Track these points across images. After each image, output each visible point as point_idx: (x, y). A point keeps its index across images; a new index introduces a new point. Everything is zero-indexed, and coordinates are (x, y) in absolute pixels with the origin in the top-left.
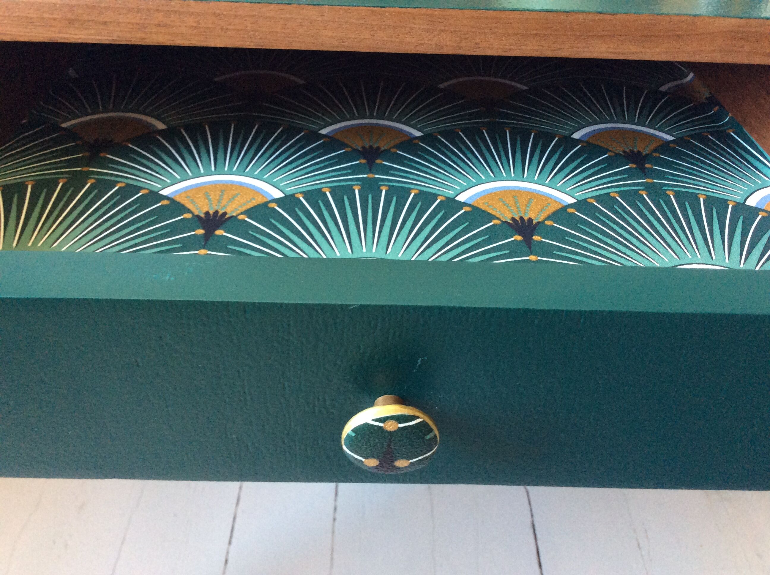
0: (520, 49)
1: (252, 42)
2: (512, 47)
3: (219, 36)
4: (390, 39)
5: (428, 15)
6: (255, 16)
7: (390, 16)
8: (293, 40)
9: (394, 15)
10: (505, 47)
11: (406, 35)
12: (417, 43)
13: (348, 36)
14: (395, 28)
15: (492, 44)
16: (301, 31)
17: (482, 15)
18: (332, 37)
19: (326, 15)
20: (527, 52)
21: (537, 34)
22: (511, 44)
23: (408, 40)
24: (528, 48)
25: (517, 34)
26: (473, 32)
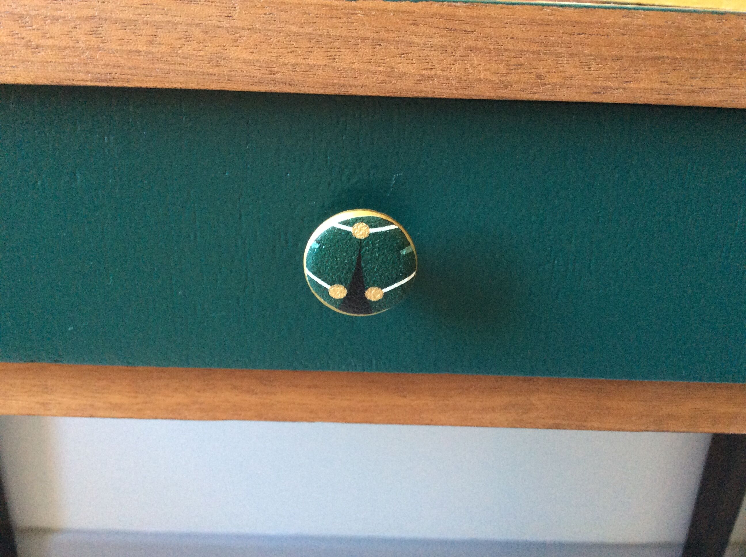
0: (624, 89)
1: (88, 72)
2: (610, 84)
3: (23, 62)
4: (368, 67)
5: (442, 17)
6: (92, 17)
7: (365, 19)
8: (172, 67)
9: (374, 15)
10: (595, 83)
11: (399, 60)
12: (422, 75)
13: (282, 60)
14: (376, 44)
15: (571, 78)
16: (188, 49)
17: (551, 18)
18: (246, 62)
19: (236, 16)
20: (639, 95)
21: (657, 58)
22: (608, 78)
23: (402, 68)
24: (642, 85)
25: (619, 58)
26: (533, 52)
